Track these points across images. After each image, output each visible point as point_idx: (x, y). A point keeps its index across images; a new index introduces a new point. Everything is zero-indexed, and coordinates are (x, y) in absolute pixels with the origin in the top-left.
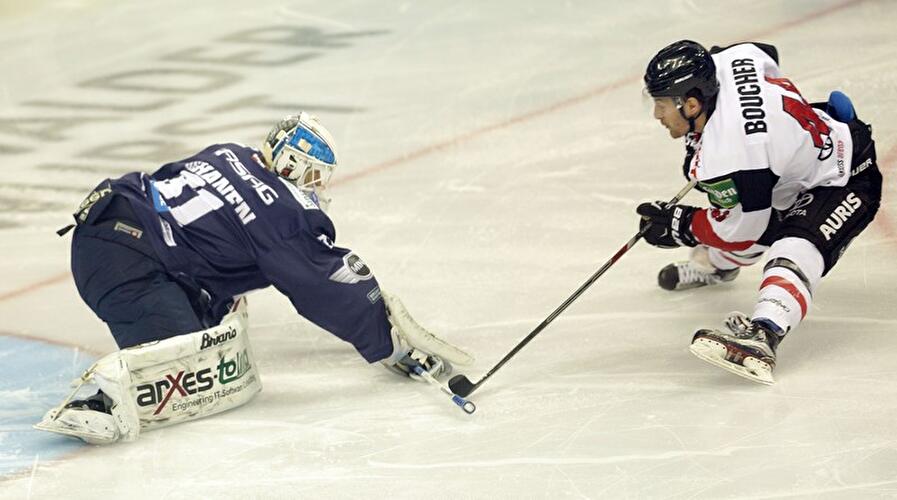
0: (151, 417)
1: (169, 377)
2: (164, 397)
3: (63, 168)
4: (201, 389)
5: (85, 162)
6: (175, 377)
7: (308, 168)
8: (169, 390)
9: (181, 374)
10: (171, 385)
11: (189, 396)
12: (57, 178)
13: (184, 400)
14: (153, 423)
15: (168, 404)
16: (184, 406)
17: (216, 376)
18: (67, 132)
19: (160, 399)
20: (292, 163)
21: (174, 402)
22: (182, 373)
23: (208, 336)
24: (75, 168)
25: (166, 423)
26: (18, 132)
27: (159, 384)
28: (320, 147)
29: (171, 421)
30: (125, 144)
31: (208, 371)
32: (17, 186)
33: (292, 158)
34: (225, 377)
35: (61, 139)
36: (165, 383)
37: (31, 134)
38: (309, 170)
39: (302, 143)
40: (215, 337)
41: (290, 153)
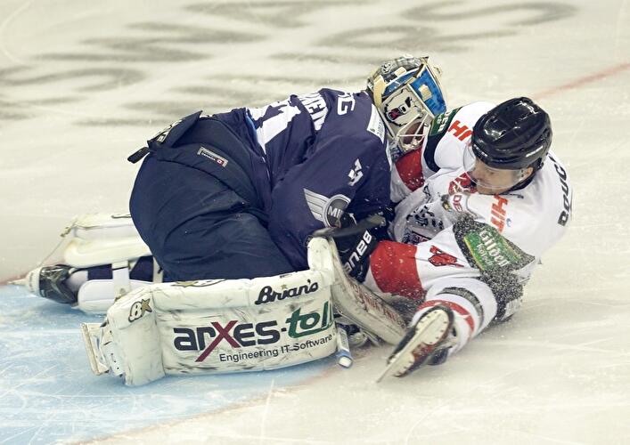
0: (192, 363)
1: (216, 324)
2: (207, 346)
3: (302, 58)
4: (261, 342)
5: (325, 51)
6: (224, 326)
7: (419, 118)
8: (214, 339)
9: (231, 324)
10: (217, 333)
11: (242, 348)
12: (294, 69)
13: (235, 351)
14: (196, 370)
15: (212, 353)
16: (236, 358)
17: (284, 330)
18: (304, 18)
19: (202, 347)
20: (406, 106)
21: (222, 352)
22: (236, 322)
23: (270, 289)
24: (314, 57)
25: (214, 372)
26: (250, 17)
27: (201, 331)
28: (438, 100)
29: (219, 370)
30: (370, 31)
31: (274, 323)
32: (249, 78)
33: (408, 101)
34: (299, 330)
35: (298, 25)
36: (209, 330)
37: (264, 19)
38: (419, 120)
39: (423, 88)
40: (281, 291)
41: (409, 95)
